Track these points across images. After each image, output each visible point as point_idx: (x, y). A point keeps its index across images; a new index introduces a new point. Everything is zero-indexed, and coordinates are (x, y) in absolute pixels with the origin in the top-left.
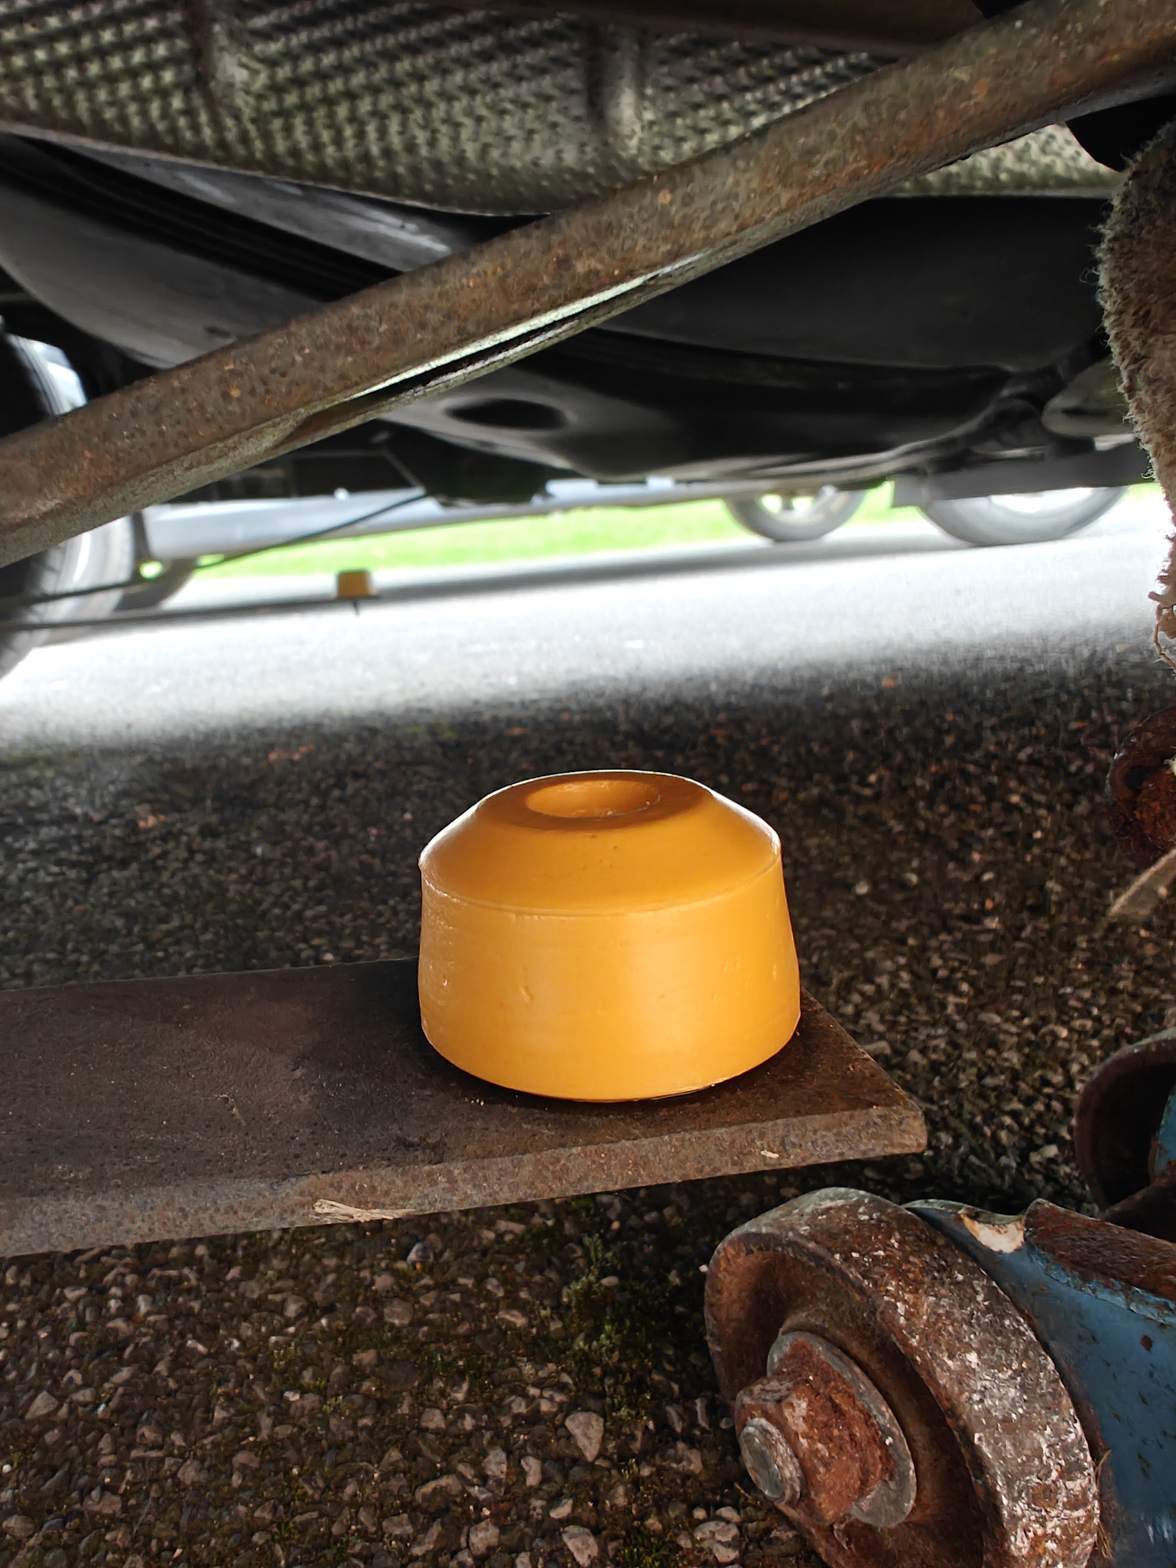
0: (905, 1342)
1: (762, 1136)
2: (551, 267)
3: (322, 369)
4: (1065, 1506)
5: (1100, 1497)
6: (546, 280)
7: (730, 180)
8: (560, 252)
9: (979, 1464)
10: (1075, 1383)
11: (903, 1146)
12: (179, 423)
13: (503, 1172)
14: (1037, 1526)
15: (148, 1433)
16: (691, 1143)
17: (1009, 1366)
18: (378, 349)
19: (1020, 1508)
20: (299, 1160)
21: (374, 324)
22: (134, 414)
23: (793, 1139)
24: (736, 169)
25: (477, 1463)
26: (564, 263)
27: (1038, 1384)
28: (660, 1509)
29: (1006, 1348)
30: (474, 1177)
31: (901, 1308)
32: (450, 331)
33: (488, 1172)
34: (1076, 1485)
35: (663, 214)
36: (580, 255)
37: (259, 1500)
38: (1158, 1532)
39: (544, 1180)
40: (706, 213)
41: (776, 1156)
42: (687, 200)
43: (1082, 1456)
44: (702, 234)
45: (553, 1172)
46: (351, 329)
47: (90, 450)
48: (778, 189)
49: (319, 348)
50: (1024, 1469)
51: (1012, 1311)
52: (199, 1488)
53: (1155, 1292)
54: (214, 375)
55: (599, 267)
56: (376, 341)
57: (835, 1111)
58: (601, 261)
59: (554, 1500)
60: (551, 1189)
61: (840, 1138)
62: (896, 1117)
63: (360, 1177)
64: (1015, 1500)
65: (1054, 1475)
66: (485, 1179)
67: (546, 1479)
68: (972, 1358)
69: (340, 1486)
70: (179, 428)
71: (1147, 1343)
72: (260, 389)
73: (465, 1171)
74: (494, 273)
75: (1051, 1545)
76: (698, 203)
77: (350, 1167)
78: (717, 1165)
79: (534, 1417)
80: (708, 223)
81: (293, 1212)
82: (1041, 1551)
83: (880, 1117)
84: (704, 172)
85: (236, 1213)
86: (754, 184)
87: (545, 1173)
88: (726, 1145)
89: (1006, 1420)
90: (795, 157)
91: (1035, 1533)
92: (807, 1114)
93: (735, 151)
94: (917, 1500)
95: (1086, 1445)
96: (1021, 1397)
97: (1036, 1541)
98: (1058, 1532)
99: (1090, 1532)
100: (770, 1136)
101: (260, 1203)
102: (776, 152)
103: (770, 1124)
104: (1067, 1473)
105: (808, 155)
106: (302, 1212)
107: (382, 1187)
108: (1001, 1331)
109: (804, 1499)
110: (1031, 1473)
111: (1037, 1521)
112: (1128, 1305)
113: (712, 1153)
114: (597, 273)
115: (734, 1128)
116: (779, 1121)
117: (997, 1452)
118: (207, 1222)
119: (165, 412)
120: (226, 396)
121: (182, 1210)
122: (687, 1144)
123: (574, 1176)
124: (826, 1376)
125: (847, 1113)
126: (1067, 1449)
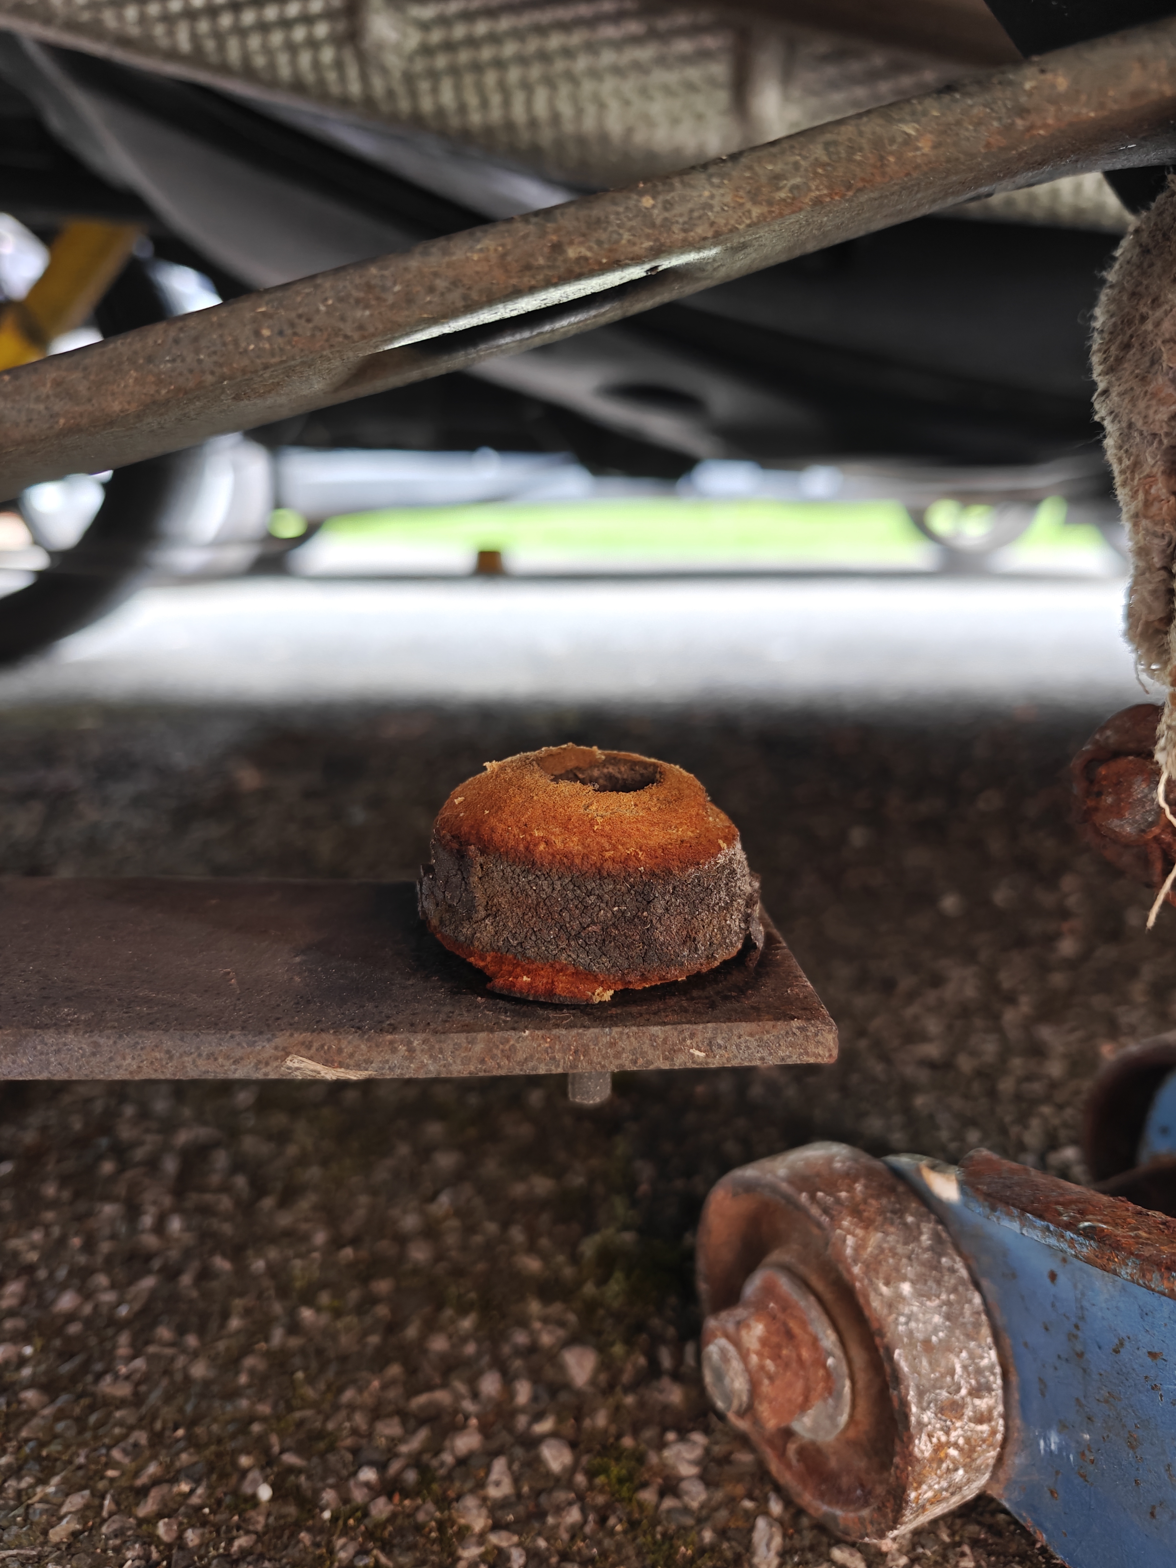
0: (849, 1271)
1: (692, 1036)
2: (546, 250)
3: (343, 319)
4: (970, 1420)
5: (1006, 1416)
6: (541, 261)
7: (706, 194)
8: (554, 238)
9: (896, 1377)
10: (997, 1315)
11: (817, 1055)
12: (215, 353)
13: (457, 1047)
14: (941, 1433)
15: (164, 1333)
16: (628, 1037)
17: (938, 1296)
18: (392, 307)
19: (927, 1416)
20: (279, 1022)
21: (389, 284)
22: (176, 341)
23: (720, 1042)
24: (712, 185)
25: (473, 1383)
26: (557, 248)
27: (962, 1314)
28: (636, 1431)
29: (939, 1282)
30: (432, 1048)
31: (850, 1241)
32: (455, 297)
33: (444, 1046)
34: (983, 1404)
35: (645, 216)
36: (571, 243)
37: (261, 1397)
38: (1048, 1445)
39: (493, 1057)
40: (685, 219)
41: (702, 1054)
42: (668, 206)
43: (992, 1378)
44: (681, 236)
45: (502, 1051)
46: (369, 287)
47: (136, 370)
48: (749, 205)
49: (341, 300)
50: (936, 1385)
51: (951, 1251)
52: (207, 1383)
53: (1041, 1217)
54: (248, 315)
55: (589, 254)
56: (391, 299)
57: (760, 1020)
58: (590, 249)
59: (538, 1417)
60: (499, 1066)
61: (762, 1044)
62: (813, 1029)
63: (329, 1039)
64: (923, 1409)
65: (964, 1392)
66: (441, 1052)
67: (535, 1398)
68: (906, 1288)
69: (341, 1390)
70: (215, 358)
71: (1053, 1276)
72: (289, 332)
73: (424, 1042)
74: (496, 250)
75: (953, 1452)
76: (678, 210)
77: (322, 1030)
78: (650, 1057)
79: (533, 1349)
80: (686, 226)
81: (267, 1064)
82: (942, 1455)
83: (798, 1028)
84: (683, 183)
85: (216, 1059)
86: (728, 199)
87: (495, 1051)
88: (660, 1041)
89: (927, 1342)
90: (763, 180)
91: (939, 1440)
92: (736, 1021)
93: (712, 170)
94: (852, 1416)
95: (998, 1370)
96: (943, 1323)
97: (939, 1447)
98: (961, 1441)
99: (991, 1445)
100: (700, 1037)
101: (238, 1053)
102: (747, 174)
103: (701, 1026)
104: (976, 1392)
105: (776, 179)
106: (275, 1064)
107: (348, 1050)
108: (936, 1266)
109: (749, 1411)
110: (941, 1388)
111: (942, 1429)
112: (1021, 1229)
113: (646, 1047)
114: (586, 259)
115: (668, 1027)
116: (709, 1025)
117: (915, 1369)
118: (189, 1066)
119: (203, 343)
120: (257, 334)
121: (168, 1052)
122: (625, 1037)
123: (521, 1056)
124: (786, 1306)
125: (771, 1023)
126: (979, 1371)
